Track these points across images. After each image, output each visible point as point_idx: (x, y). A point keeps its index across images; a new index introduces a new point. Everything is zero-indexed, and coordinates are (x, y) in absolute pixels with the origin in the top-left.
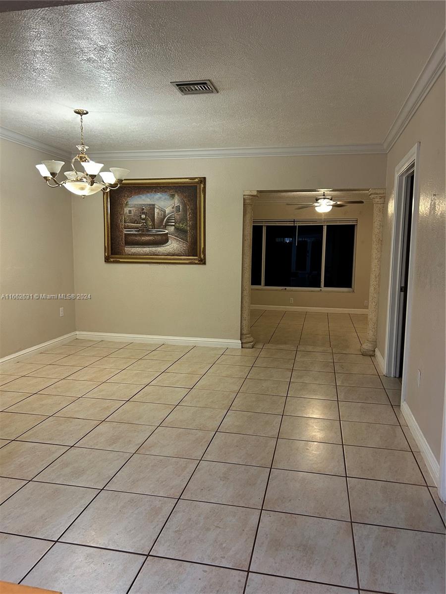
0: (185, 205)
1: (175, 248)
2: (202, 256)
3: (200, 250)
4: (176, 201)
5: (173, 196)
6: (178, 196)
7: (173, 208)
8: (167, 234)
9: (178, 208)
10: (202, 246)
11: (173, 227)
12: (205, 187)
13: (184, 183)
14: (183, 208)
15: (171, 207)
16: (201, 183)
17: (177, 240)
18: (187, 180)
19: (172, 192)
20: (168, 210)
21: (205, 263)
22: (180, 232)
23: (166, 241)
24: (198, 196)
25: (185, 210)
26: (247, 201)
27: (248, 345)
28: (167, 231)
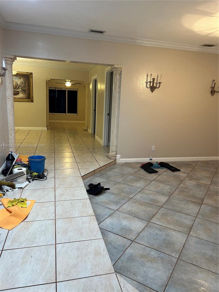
0: (25, 82)
1: (22, 96)
2: (32, 99)
3: (31, 97)
4: (22, 80)
5: (20, 78)
6: (22, 78)
7: (21, 82)
8: (19, 91)
9: (22, 83)
10: (32, 96)
11: (21, 89)
12: (32, 76)
13: (25, 74)
14: (24, 83)
15: (20, 82)
16: (31, 74)
17: (23, 94)
18: (26, 73)
19: (20, 77)
20: (18, 83)
21: (33, 102)
22: (24, 91)
23: (18, 94)
24: (30, 79)
25: (25, 83)
26: (47, 82)
27: (49, 129)
28: (18, 90)
